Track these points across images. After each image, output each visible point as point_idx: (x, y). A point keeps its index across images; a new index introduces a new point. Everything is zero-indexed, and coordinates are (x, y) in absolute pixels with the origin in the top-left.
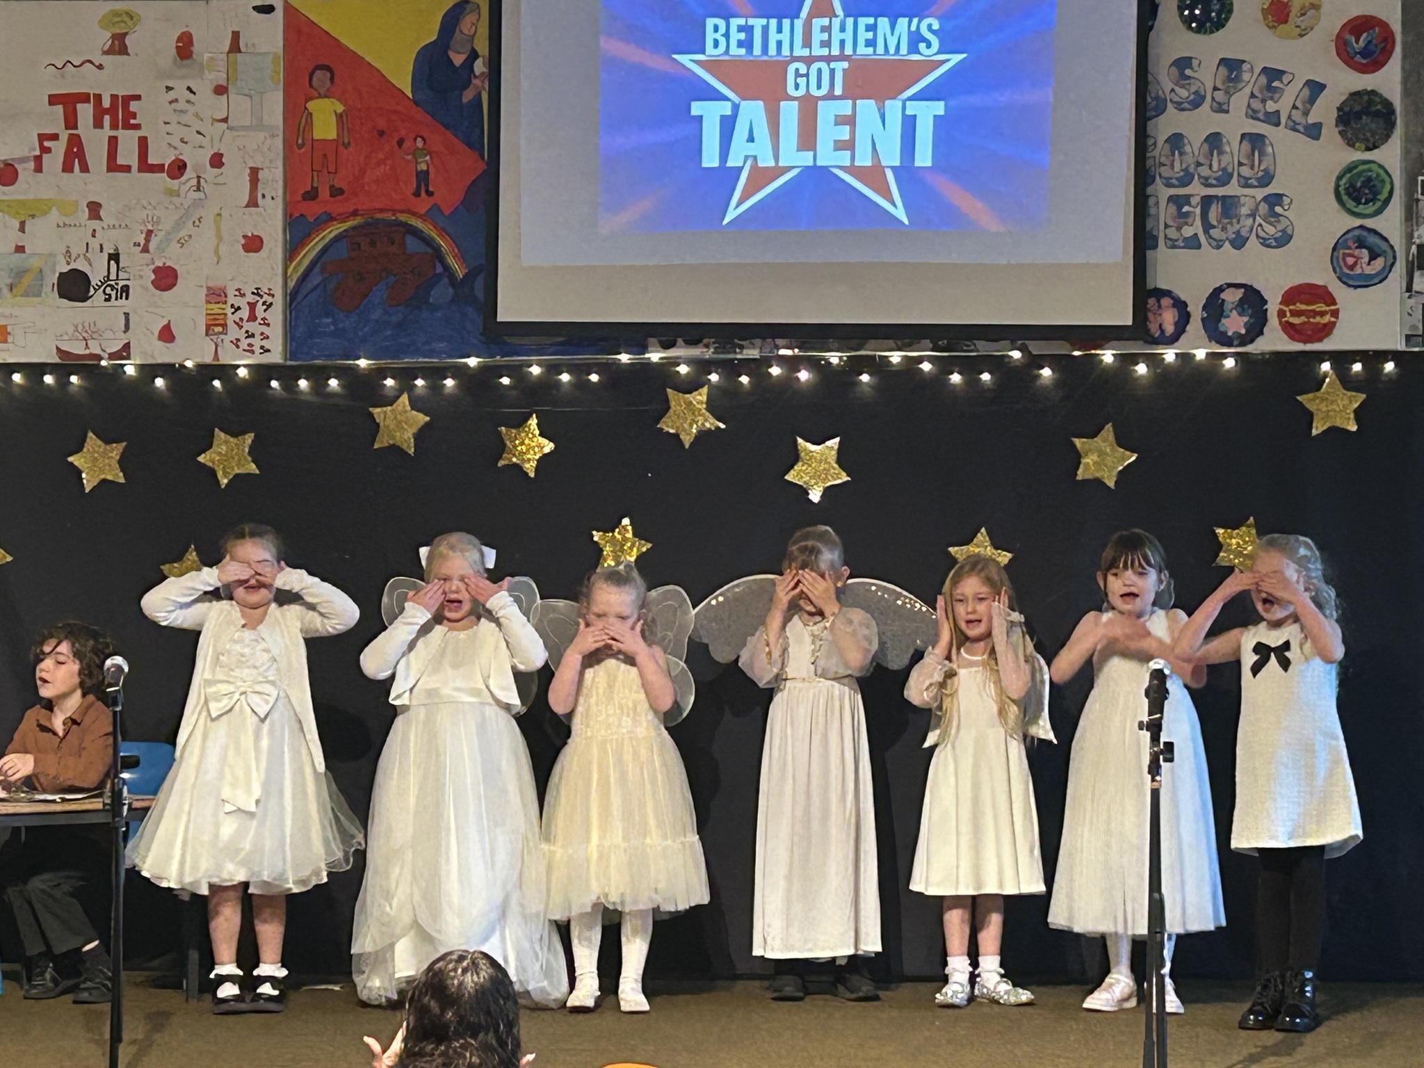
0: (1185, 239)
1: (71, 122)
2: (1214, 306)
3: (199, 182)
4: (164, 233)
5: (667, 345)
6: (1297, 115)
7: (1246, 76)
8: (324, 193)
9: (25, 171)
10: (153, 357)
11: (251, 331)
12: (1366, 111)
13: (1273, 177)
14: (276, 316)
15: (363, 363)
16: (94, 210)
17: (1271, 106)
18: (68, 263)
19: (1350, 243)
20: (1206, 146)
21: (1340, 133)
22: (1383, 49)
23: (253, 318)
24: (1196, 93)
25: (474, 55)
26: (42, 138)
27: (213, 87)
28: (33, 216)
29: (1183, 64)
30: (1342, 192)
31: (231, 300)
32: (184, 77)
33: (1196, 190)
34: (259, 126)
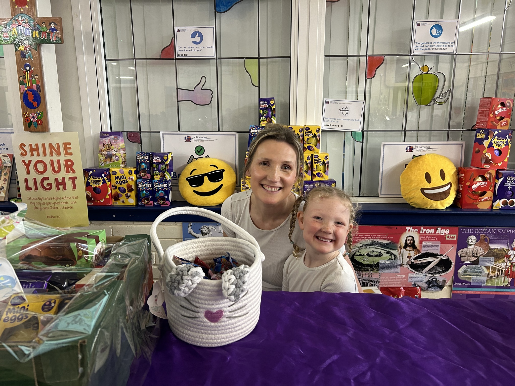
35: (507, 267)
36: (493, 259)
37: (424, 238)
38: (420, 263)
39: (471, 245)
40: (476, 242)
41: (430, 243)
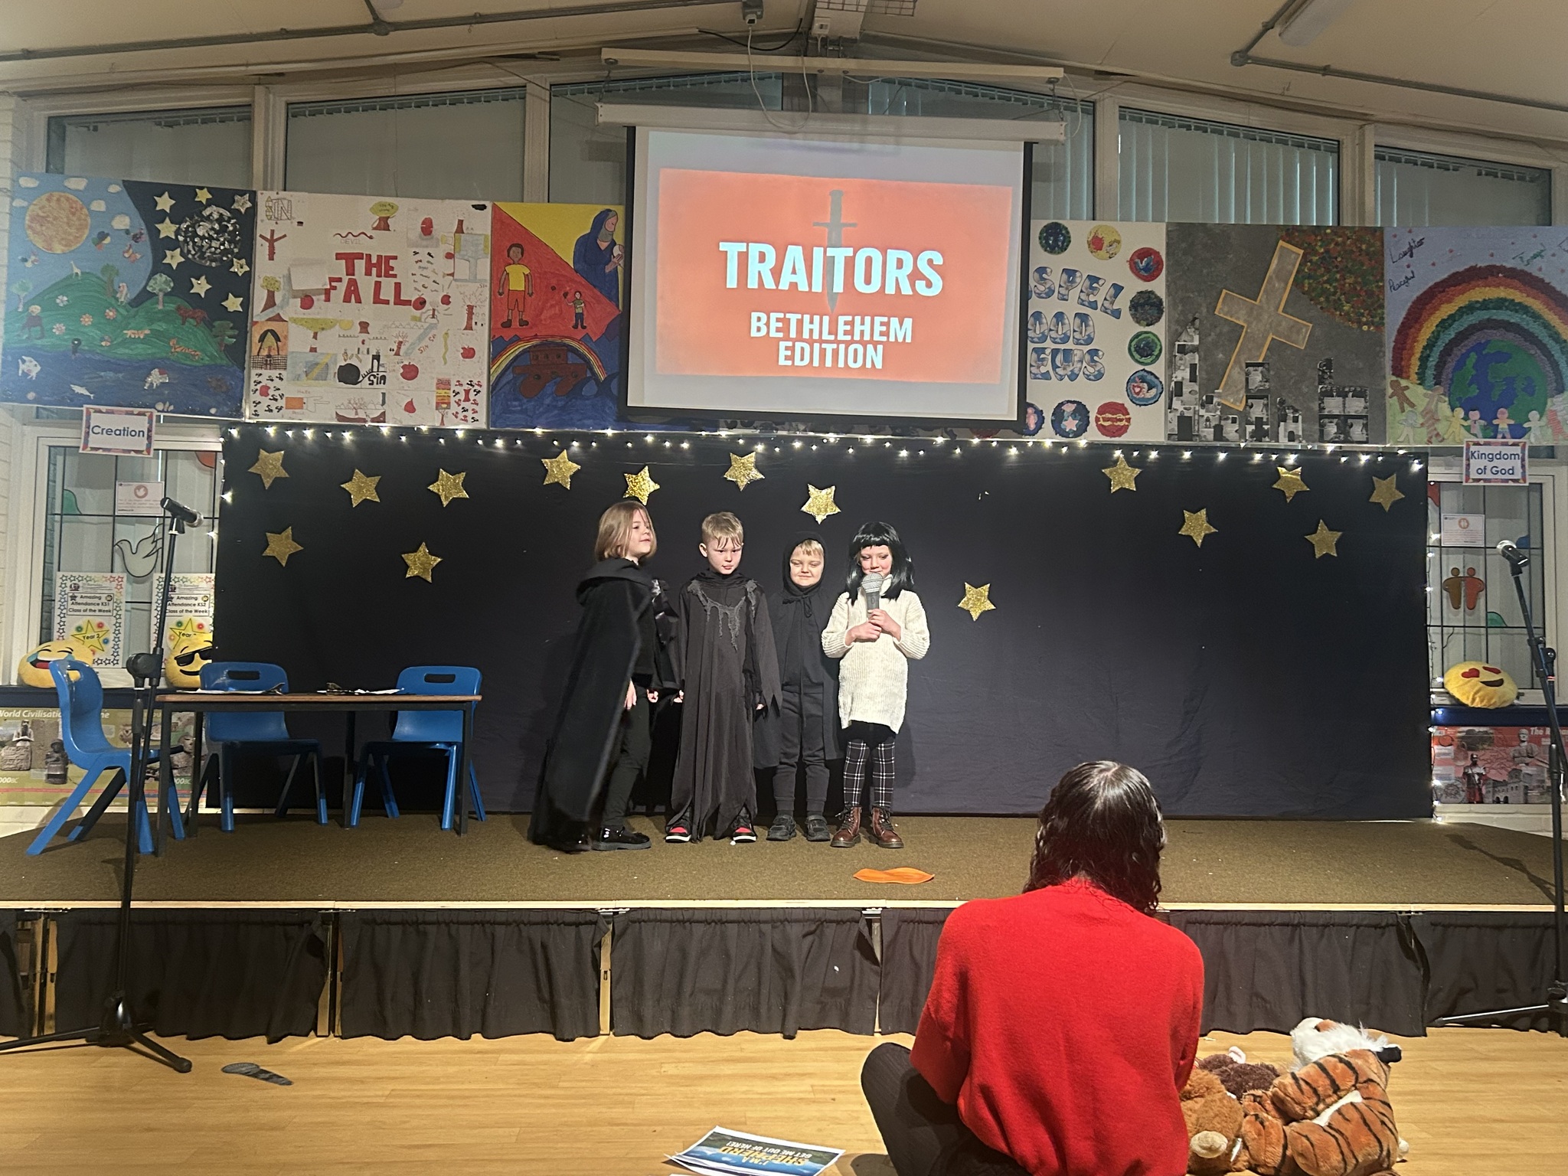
0: (1042, 374)
1: (350, 271)
2: (1058, 413)
3: (433, 315)
4: (411, 341)
5: (731, 427)
6: (1107, 304)
7: (1078, 280)
8: (516, 324)
9: (319, 300)
10: (401, 423)
11: (466, 408)
12: (1146, 303)
13: (1092, 339)
14: (483, 398)
15: (539, 431)
16: (364, 327)
17: (1092, 298)
18: (345, 360)
19: (1137, 379)
20: (1054, 320)
21: (1132, 315)
22: (1157, 268)
23: (467, 399)
24: (1049, 288)
25: (613, 243)
26: (331, 280)
27: (443, 254)
28: (323, 329)
29: (1042, 270)
30: (1133, 349)
31: (453, 388)
32: (427, 247)
33: (1049, 345)
34: (474, 280)
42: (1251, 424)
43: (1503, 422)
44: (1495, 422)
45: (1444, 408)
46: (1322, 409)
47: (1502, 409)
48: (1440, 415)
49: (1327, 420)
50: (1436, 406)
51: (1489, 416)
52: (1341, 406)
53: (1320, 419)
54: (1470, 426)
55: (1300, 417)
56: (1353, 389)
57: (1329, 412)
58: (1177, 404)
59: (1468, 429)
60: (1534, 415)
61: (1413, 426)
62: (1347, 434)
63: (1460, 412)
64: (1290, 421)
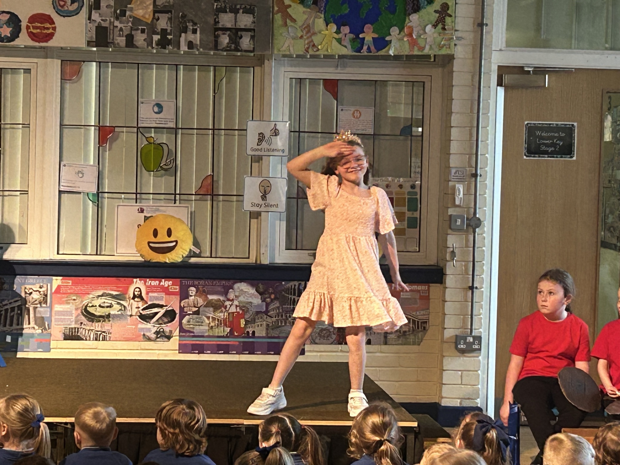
35: (225, 317)
36: (211, 309)
37: (150, 289)
38: (147, 314)
39: (192, 296)
40: (196, 293)
41: (155, 294)
42: (158, 34)
43: (369, 35)
44: (361, 36)
45: (320, 22)
46: (217, 23)
47: (367, 25)
48: (316, 30)
49: (220, 32)
50: (314, 22)
51: (357, 30)
52: (234, 21)
53: (215, 32)
54: (341, 38)
55: (198, 29)
56: (243, 6)
57: (223, 25)
58: (95, 16)
59: (339, 41)
60: (394, 31)
61: (294, 38)
62: (237, 44)
63: (333, 27)
64: (190, 33)
